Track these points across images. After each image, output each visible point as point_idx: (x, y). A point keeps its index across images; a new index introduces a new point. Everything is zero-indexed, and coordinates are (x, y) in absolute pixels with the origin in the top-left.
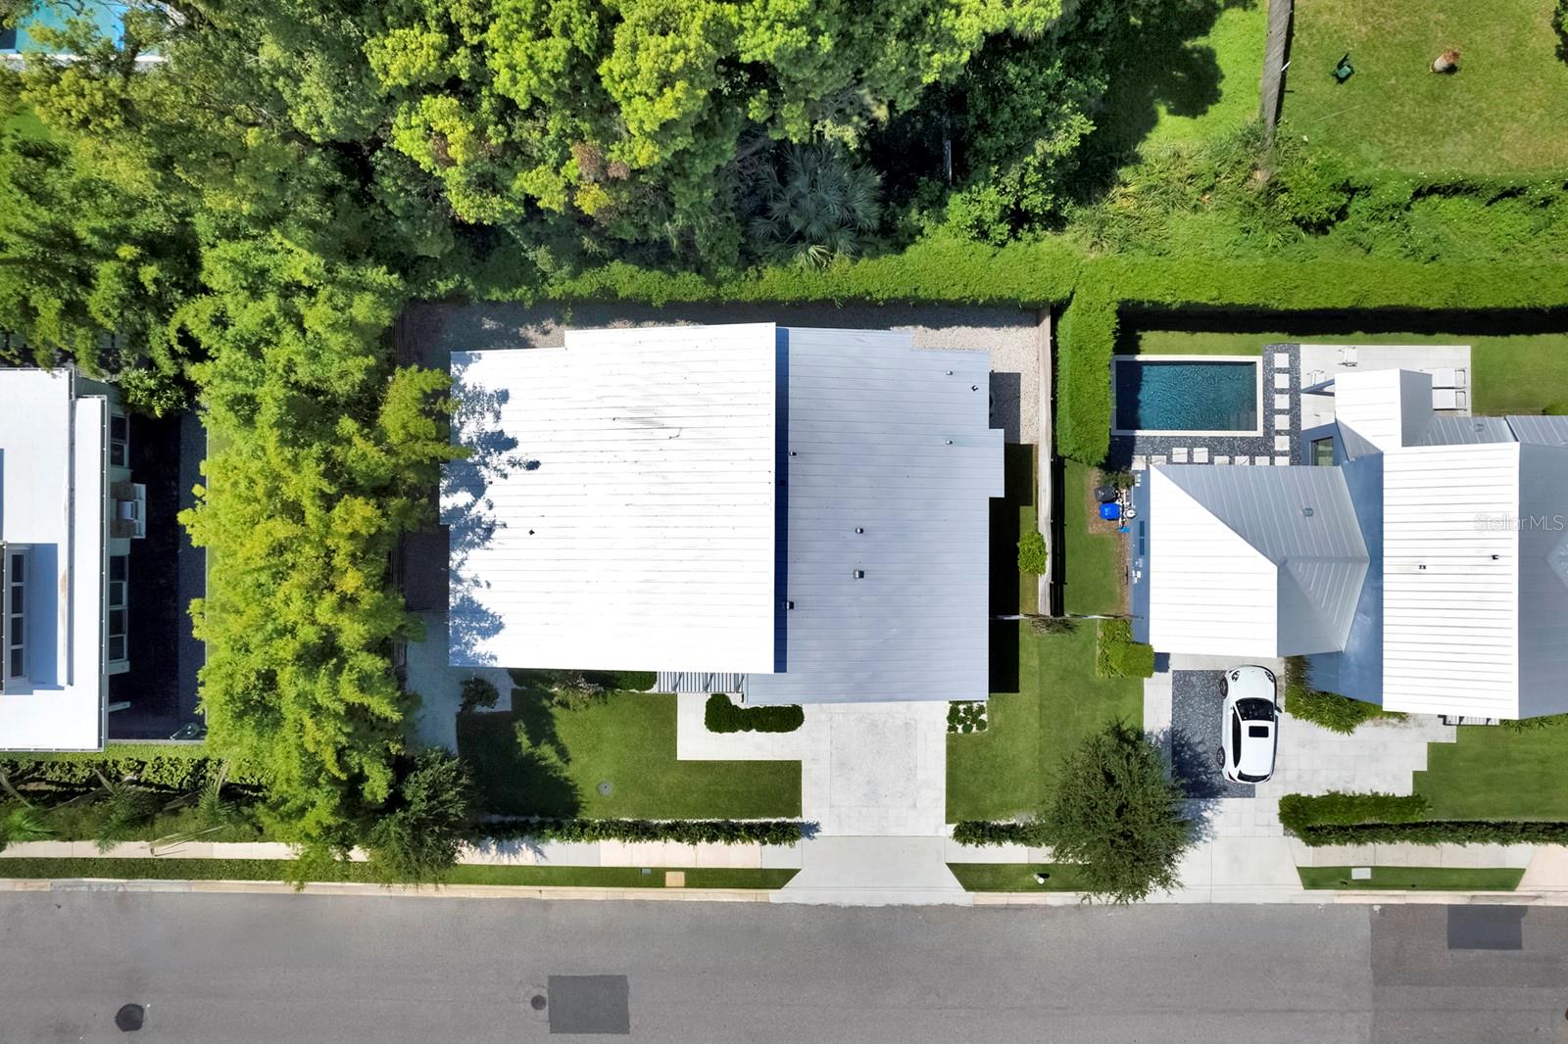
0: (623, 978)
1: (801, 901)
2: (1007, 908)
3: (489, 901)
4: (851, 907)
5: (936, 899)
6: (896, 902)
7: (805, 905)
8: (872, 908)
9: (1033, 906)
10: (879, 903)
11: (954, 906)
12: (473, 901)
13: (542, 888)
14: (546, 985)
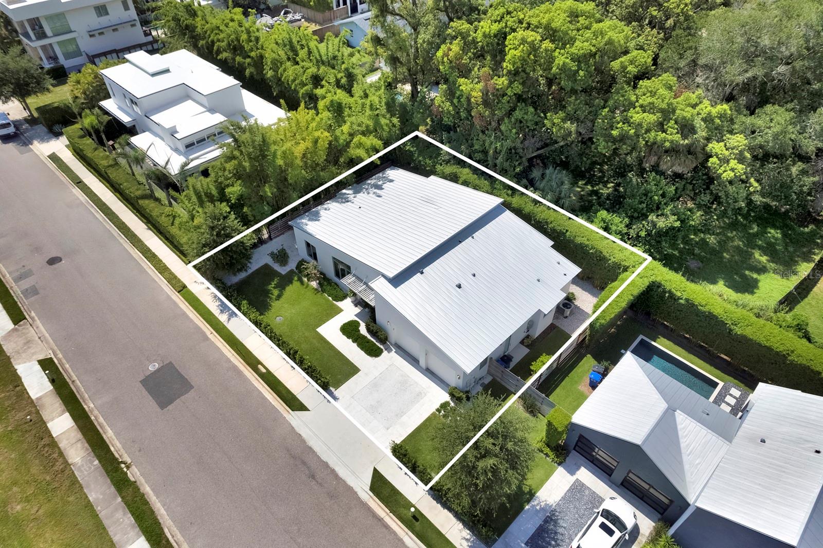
0: (192, 387)
1: (293, 425)
2: (380, 520)
3: (192, 321)
4: (310, 448)
5: (351, 482)
6: (332, 464)
7: (293, 428)
8: (319, 457)
9: (395, 533)
10: (324, 458)
11: (356, 493)
12: (187, 317)
13: (214, 332)
14: (165, 363)
